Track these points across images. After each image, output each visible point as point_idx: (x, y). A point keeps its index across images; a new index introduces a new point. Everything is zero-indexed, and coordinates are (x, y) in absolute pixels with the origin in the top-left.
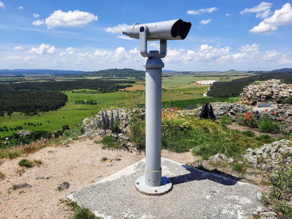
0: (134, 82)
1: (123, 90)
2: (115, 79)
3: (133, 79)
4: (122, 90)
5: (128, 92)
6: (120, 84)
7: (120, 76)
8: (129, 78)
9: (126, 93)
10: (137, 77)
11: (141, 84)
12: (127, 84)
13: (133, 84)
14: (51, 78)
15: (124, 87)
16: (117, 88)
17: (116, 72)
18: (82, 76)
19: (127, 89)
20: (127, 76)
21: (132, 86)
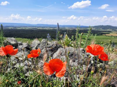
0: (111, 32)
1: (105, 35)
2: (101, 30)
3: (111, 30)
4: (103, 35)
5: (107, 36)
6: (103, 32)
7: (104, 28)
8: (108, 30)
9: (106, 36)
10: (113, 29)
11: (115, 33)
12: (107, 33)
13: (110, 33)
14: (74, 28)
15: (105, 34)
16: (102, 34)
17: (102, 27)
18: (86, 28)
19: (107, 35)
20: (108, 29)
21: (109, 34)
